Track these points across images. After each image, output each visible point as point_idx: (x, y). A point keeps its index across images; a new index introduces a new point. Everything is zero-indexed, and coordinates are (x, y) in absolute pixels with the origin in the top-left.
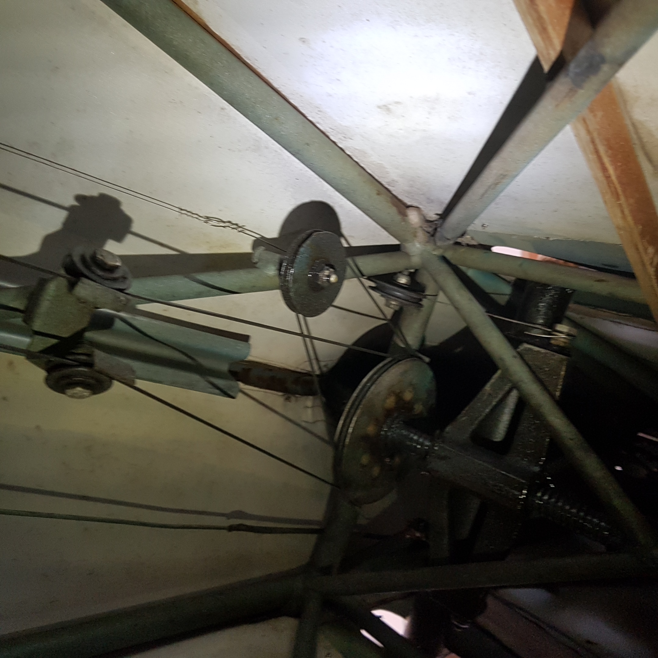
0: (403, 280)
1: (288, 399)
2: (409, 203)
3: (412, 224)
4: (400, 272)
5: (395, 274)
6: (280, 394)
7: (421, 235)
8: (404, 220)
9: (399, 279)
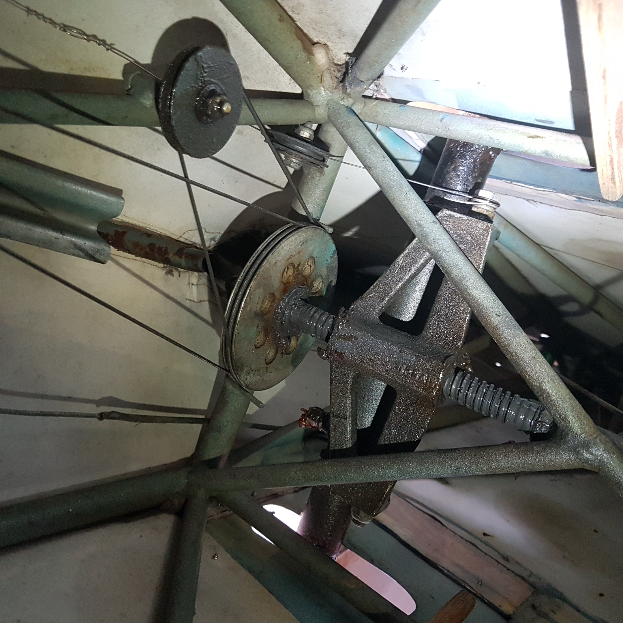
0: (306, 134)
1: (170, 272)
2: (315, 40)
3: (318, 66)
4: (303, 125)
5: (297, 126)
6: (162, 265)
7: (328, 80)
8: (309, 59)
9: (302, 132)
